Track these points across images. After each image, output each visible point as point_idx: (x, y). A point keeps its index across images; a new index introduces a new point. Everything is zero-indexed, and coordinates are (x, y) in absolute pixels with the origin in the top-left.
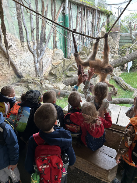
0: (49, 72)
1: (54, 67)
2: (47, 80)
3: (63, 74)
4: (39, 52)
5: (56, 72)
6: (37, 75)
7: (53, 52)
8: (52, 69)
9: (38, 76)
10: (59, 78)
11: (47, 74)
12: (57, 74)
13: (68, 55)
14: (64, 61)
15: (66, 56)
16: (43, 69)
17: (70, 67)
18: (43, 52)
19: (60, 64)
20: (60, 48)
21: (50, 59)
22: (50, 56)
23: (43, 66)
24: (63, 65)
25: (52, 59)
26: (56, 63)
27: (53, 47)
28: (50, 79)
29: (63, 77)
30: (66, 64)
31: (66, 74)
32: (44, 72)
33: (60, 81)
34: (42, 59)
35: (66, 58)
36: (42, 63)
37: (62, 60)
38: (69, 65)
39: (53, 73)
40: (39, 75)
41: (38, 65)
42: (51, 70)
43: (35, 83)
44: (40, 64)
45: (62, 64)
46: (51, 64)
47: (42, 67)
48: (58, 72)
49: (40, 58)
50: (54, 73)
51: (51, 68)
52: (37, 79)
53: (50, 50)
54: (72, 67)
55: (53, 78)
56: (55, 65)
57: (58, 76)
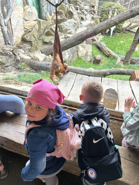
0: (22, 38)
1: (27, 32)
2: (21, 49)
3: (39, 40)
4: (6, 11)
5: (31, 38)
6: (6, 43)
7: (24, 10)
8: (25, 34)
9: (8, 44)
10: (35, 45)
11: (20, 41)
12: (32, 40)
13: (44, 15)
14: (39, 22)
15: (40, 16)
16: (13, 34)
17: (46, 31)
18: (10, 9)
19: (34, 26)
20: (32, 4)
21: (21, 20)
22: (21, 15)
23: (13, 29)
24: (38, 28)
25: (23, 20)
26: (30, 26)
27: (24, 3)
28: (25, 48)
29: (40, 43)
30: (42, 27)
31: (43, 40)
32: (14, 38)
33: (36, 49)
34: (10, 20)
35: (40, 18)
36: (11, 26)
37: (36, 22)
38: (46, 28)
39: (26, 39)
40: (9, 42)
41: (5, 29)
42: (23, 36)
43: (6, 54)
44: (8, 28)
45: (37, 26)
46: (22, 28)
47: (12, 32)
48: (33, 37)
49: (8, 18)
50: (28, 39)
51: (23, 32)
52: (8, 48)
53: (20, 7)
54: (49, 30)
55: (28, 46)
56: (28, 28)
57: (33, 43)
